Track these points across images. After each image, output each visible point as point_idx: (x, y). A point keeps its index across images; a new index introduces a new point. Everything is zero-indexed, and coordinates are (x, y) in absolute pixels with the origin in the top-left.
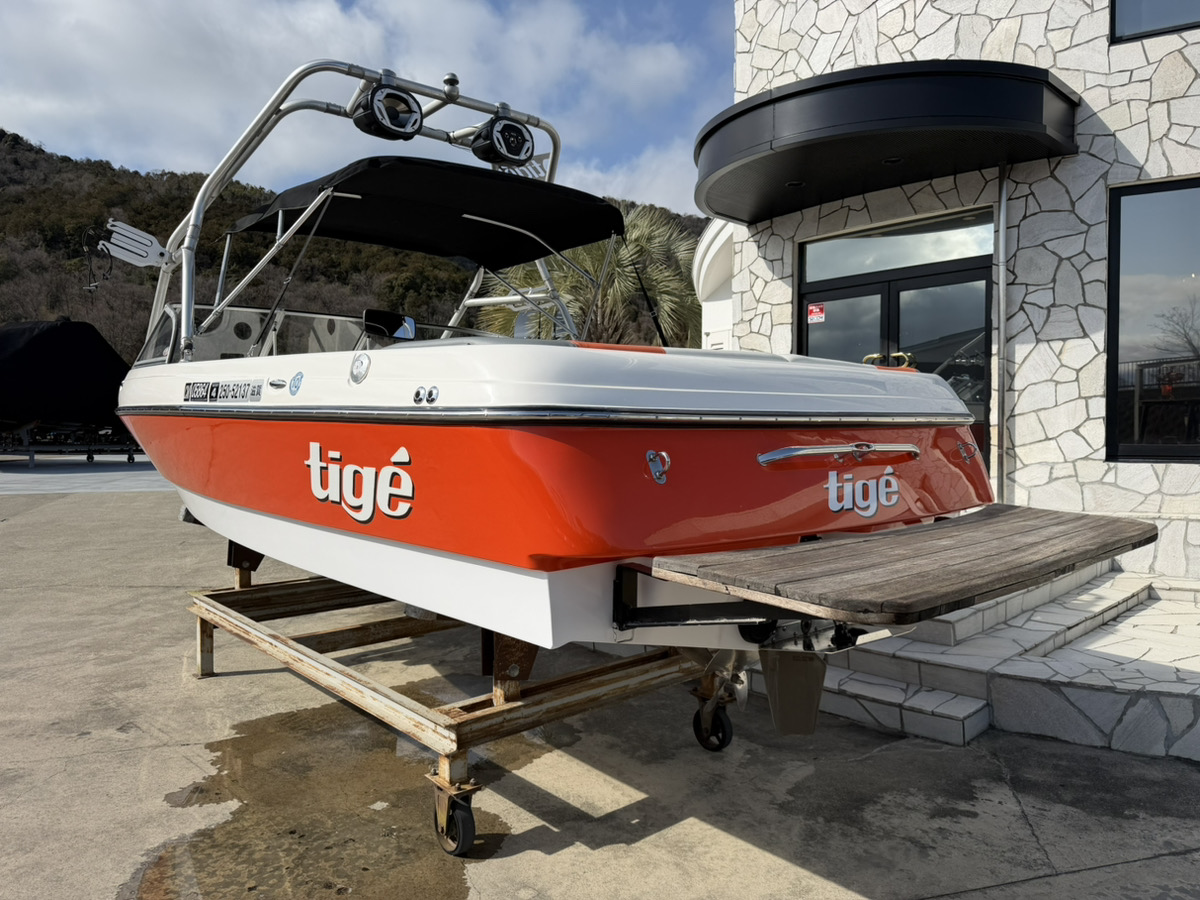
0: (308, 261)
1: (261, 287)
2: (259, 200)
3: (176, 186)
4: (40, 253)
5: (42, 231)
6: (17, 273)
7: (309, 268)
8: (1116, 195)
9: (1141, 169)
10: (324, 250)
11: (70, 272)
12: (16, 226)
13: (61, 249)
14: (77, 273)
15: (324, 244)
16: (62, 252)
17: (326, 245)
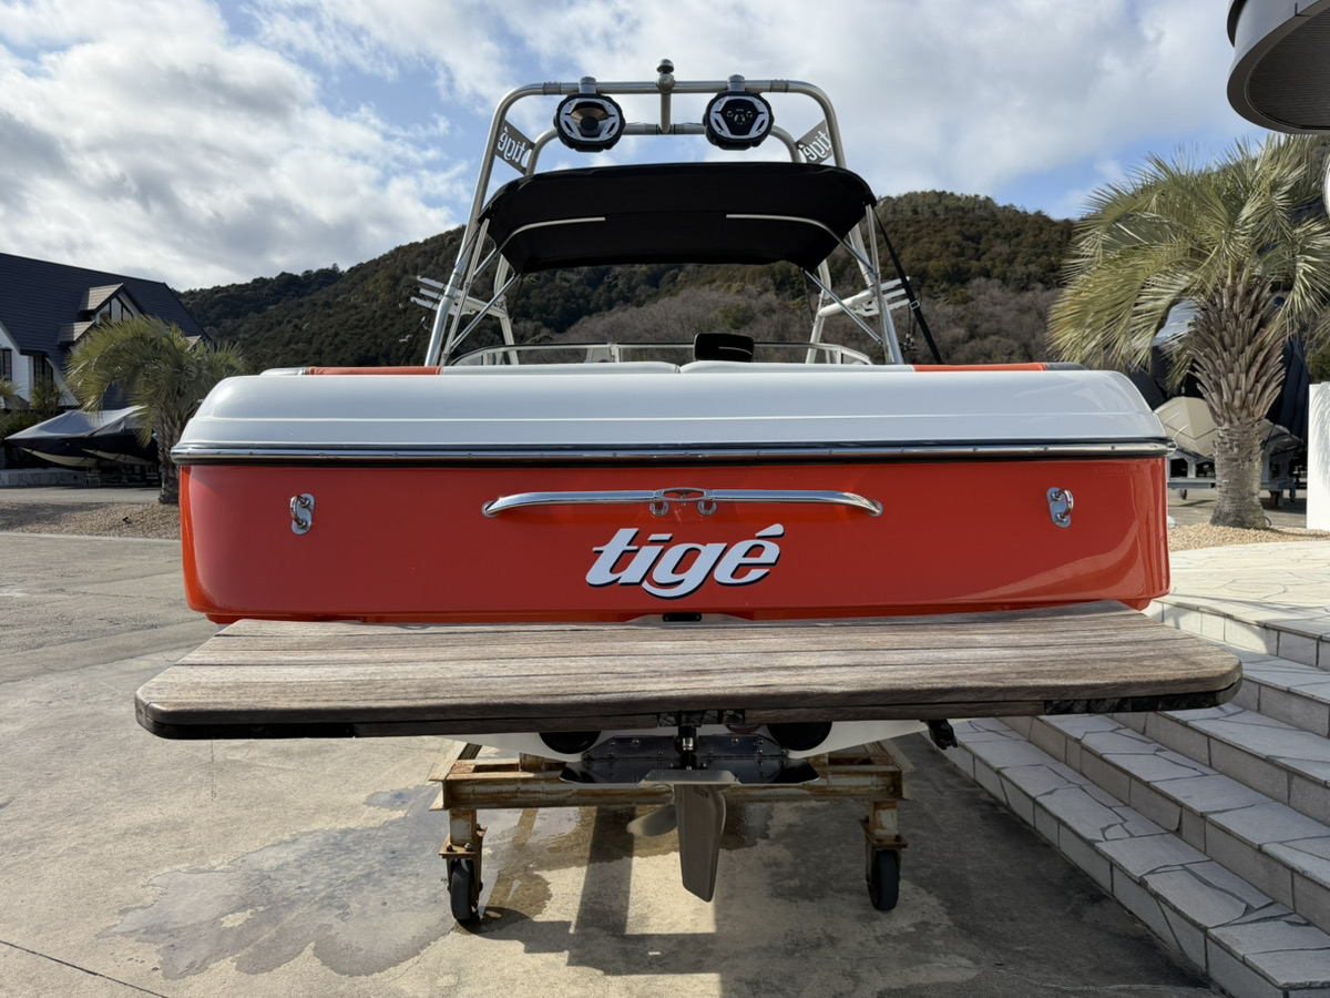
0: (1023, 268)
1: (971, 304)
2: (973, 209)
3: (891, 210)
4: (771, 297)
5: (773, 276)
6: (752, 318)
7: (1025, 276)
10: (1042, 254)
11: (793, 312)
12: (754, 274)
13: (787, 290)
14: (798, 312)
15: (1042, 246)
16: (789, 293)
17: (1046, 247)
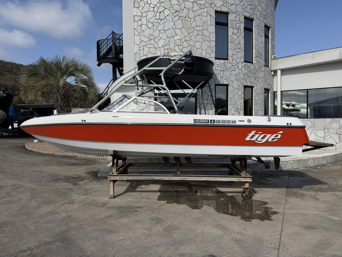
8: (216, 85)
9: (220, 82)
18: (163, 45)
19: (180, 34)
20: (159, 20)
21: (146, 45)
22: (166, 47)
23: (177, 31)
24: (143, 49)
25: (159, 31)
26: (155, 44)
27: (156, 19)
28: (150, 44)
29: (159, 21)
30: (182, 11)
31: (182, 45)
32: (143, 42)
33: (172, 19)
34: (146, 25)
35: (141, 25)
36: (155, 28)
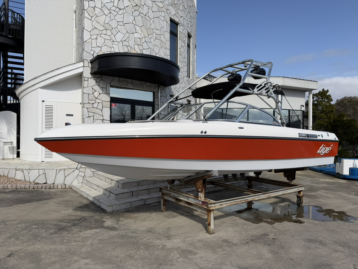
8: (170, 96)
9: (173, 93)
18: (121, 40)
19: (141, 32)
20: (117, 8)
21: (100, 34)
22: (124, 43)
23: (138, 28)
24: (97, 39)
25: (118, 22)
26: (112, 36)
27: (114, 6)
28: (105, 34)
29: (117, 10)
30: (142, 6)
31: (142, 46)
32: (96, 29)
33: (132, 13)
34: (101, 9)
35: (95, 7)
36: (113, 17)
